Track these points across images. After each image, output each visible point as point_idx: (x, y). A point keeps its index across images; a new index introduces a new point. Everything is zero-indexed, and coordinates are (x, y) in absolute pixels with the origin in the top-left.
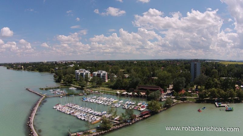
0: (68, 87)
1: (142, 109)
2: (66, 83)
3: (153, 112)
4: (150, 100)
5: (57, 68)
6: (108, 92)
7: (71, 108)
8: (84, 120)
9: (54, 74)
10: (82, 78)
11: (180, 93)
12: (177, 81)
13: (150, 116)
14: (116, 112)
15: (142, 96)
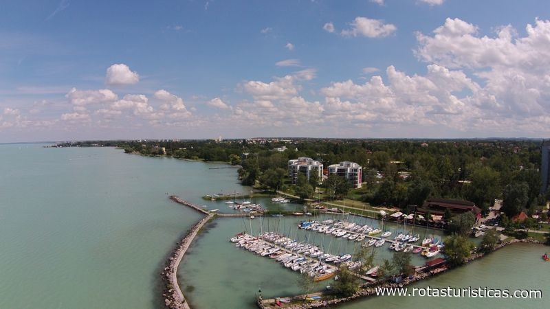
0: (269, 197)
1: (430, 254)
2: (265, 188)
3: (452, 262)
4: (450, 234)
5: (247, 154)
6: (360, 212)
7: (272, 242)
8: (298, 271)
9: (239, 167)
10: (304, 177)
11: (516, 220)
12: (512, 190)
13: (446, 271)
14: (371, 259)
15: (434, 223)
